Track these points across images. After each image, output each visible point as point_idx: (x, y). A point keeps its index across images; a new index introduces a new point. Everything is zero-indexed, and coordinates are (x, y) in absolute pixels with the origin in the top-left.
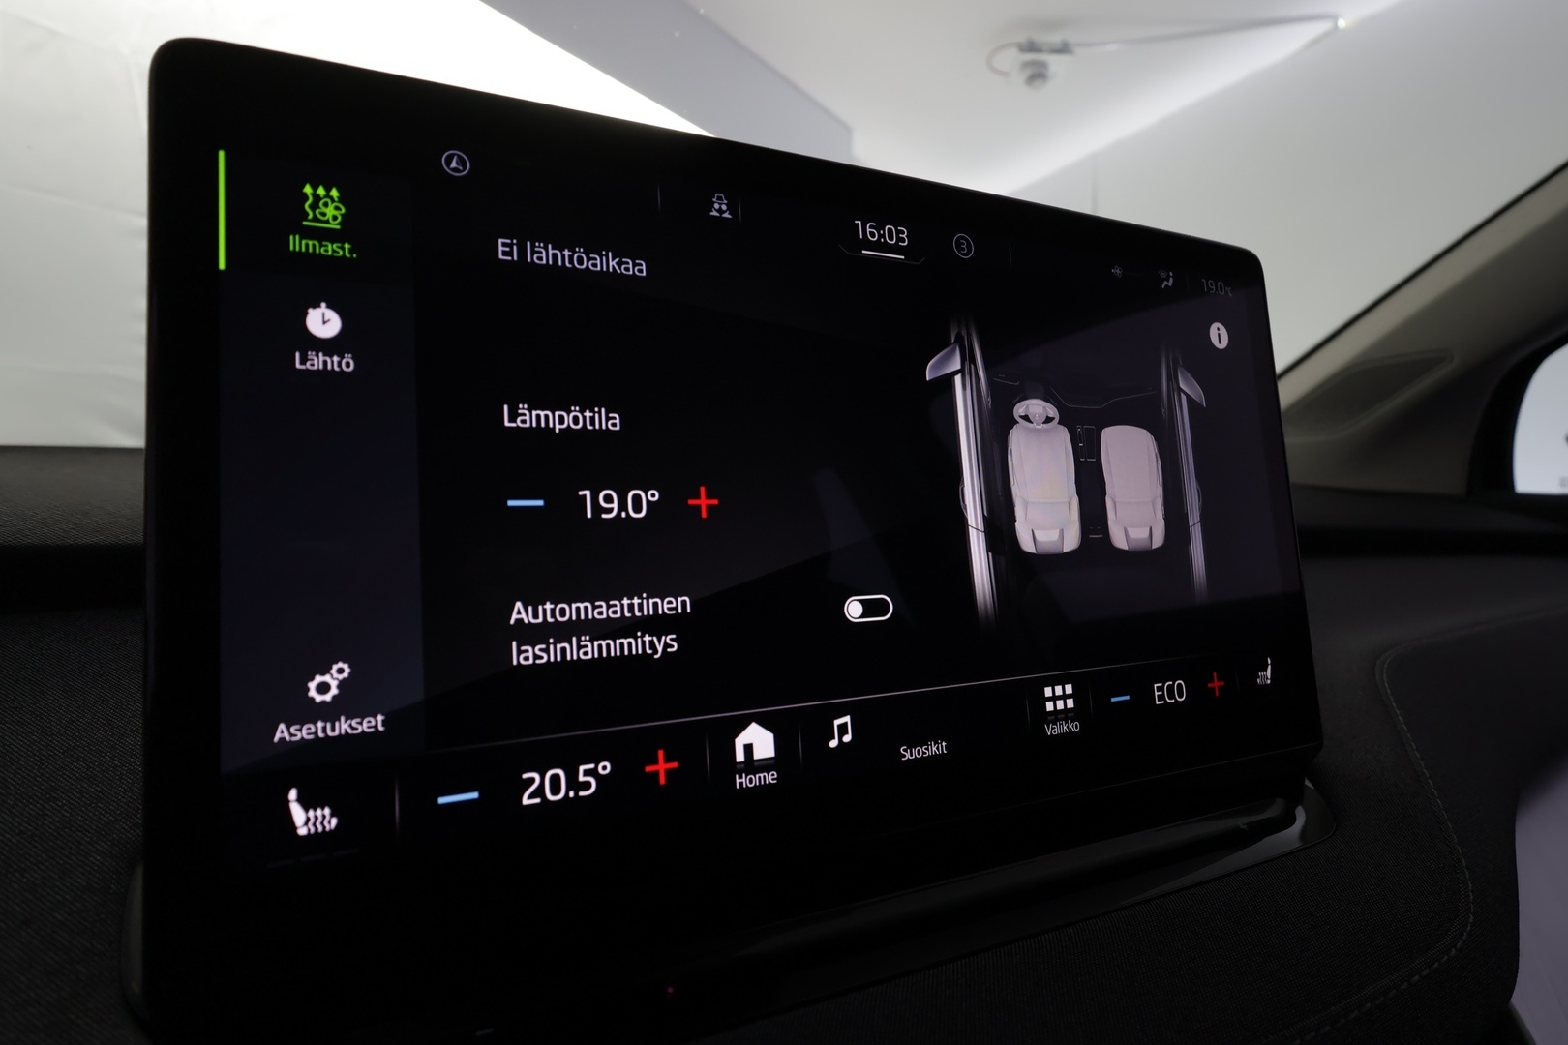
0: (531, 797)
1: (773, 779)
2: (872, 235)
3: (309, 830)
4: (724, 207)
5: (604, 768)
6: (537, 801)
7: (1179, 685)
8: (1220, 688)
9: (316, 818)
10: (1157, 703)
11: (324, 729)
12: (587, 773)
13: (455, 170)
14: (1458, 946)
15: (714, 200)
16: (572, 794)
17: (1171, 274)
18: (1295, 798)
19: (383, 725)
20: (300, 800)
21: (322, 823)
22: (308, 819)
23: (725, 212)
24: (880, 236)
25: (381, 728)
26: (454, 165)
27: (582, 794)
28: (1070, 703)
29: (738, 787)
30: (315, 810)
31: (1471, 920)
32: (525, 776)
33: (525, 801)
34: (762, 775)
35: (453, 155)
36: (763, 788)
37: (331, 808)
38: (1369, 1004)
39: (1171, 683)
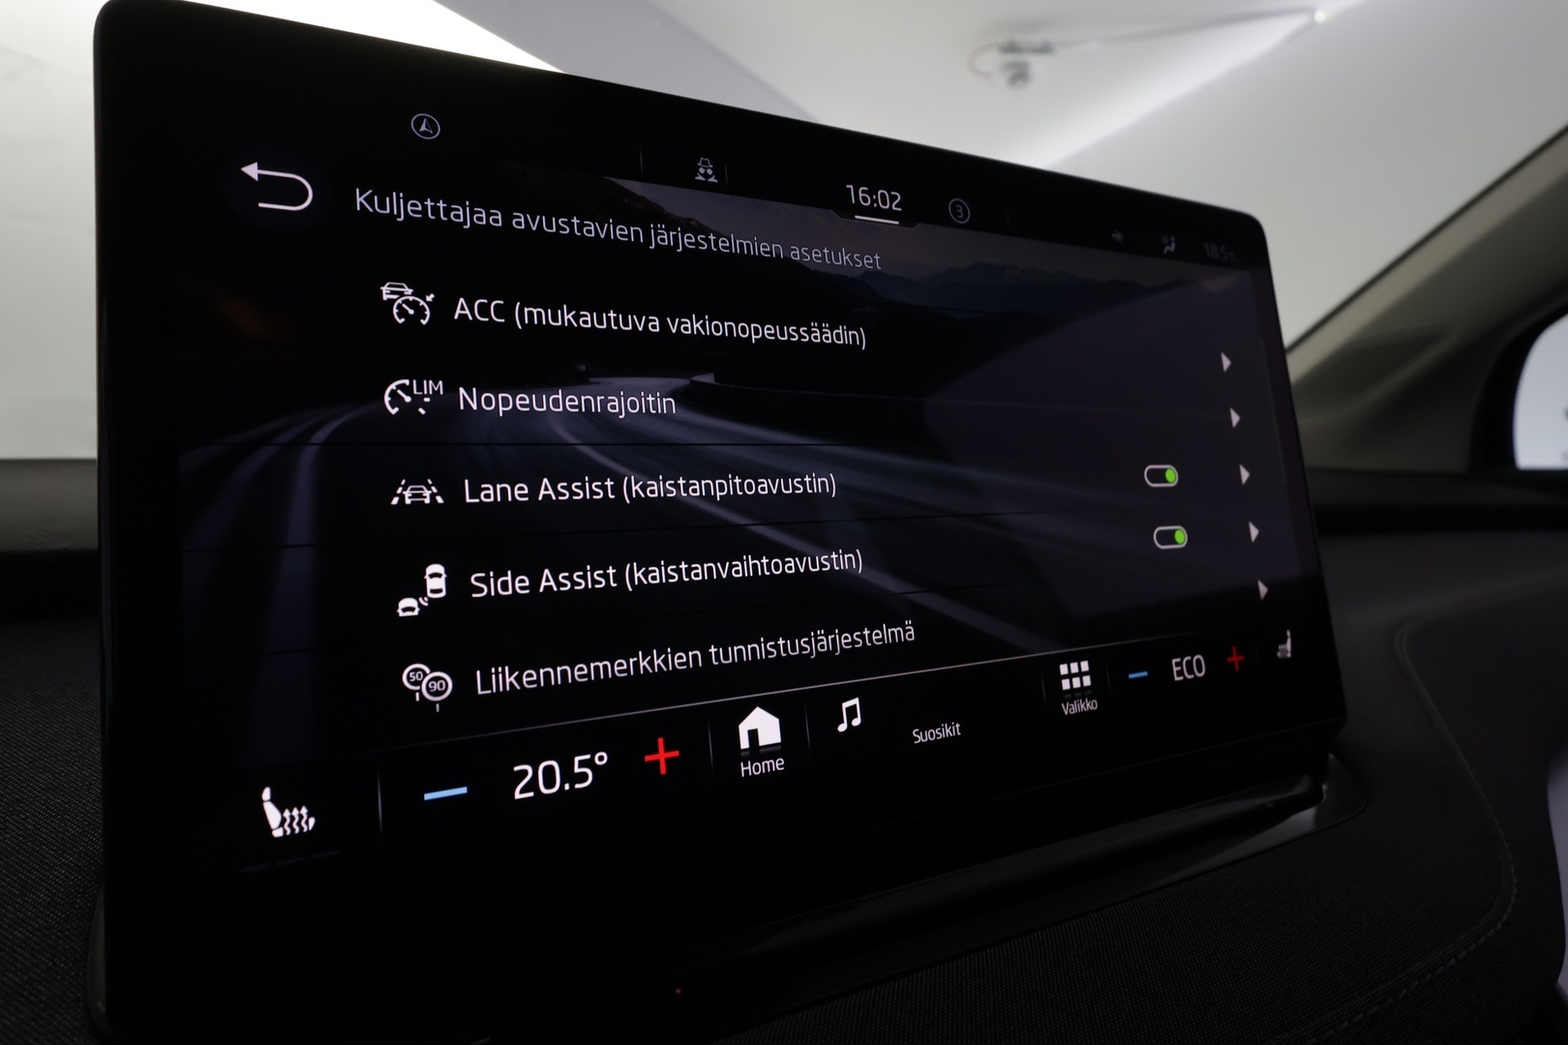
0: (522, 792)
1: (780, 767)
2: (865, 200)
3: (285, 831)
4: (710, 172)
5: (601, 759)
6: (531, 794)
7: (1198, 661)
8: (1240, 662)
9: (292, 818)
10: (1177, 679)
12: (582, 764)
13: (425, 133)
14: (1504, 919)
15: (699, 164)
16: (567, 787)
17: (1173, 239)
18: (1319, 774)
20: (273, 800)
21: (299, 824)
22: (283, 820)
23: (711, 176)
24: (873, 201)
26: (423, 128)
27: (577, 786)
28: (1087, 681)
29: (743, 775)
30: (291, 811)
31: (1514, 893)
32: (516, 769)
33: (518, 796)
34: (768, 762)
35: (422, 118)
36: (770, 776)
37: (307, 808)
38: (1417, 982)
39: (1189, 658)
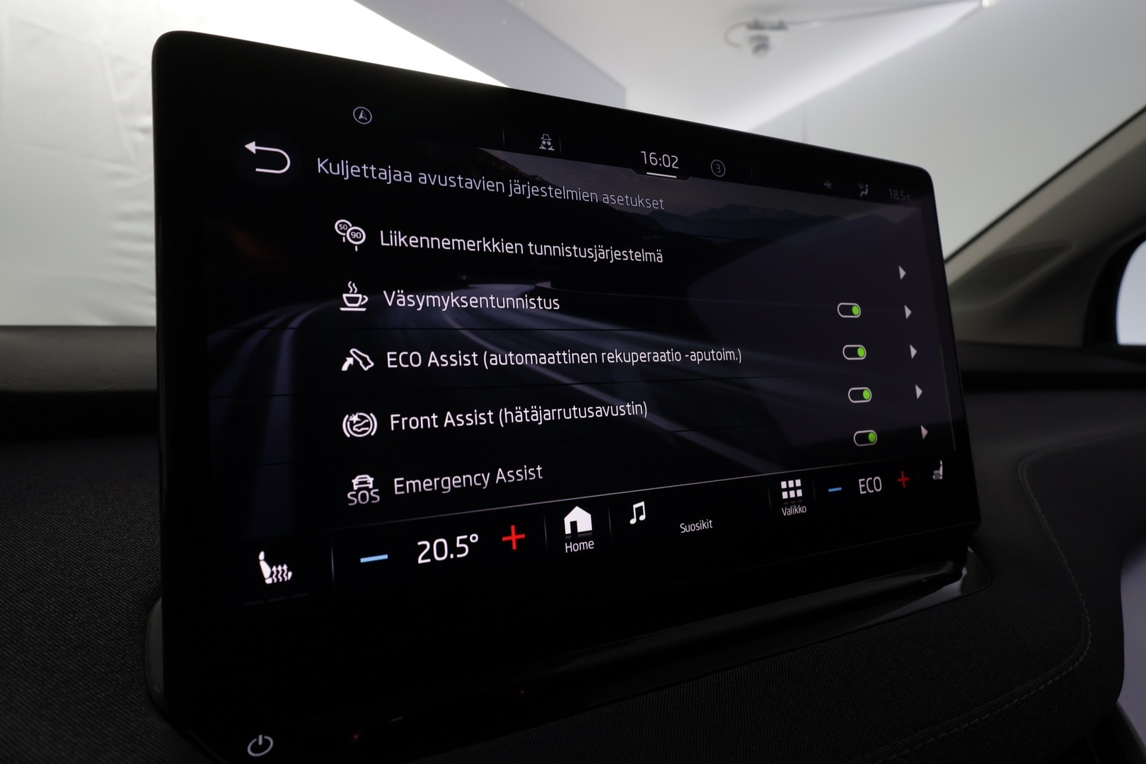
0: (423, 558)
1: (591, 546)
2: (654, 161)
3: (273, 580)
4: (549, 143)
5: (474, 538)
6: (429, 560)
7: (877, 480)
8: (906, 482)
9: (278, 572)
10: (862, 493)
12: (462, 541)
13: (362, 120)
14: (1080, 660)
15: (542, 138)
16: (452, 556)
17: (867, 186)
18: (961, 561)
20: (266, 560)
21: (282, 576)
22: (272, 573)
23: (550, 146)
24: (659, 162)
26: (361, 117)
27: (459, 556)
28: (800, 493)
29: (567, 551)
30: (277, 567)
31: (1089, 643)
32: (419, 543)
33: (420, 561)
34: (583, 543)
35: (361, 109)
36: (585, 552)
37: (287, 565)
38: (1016, 700)
39: (871, 479)
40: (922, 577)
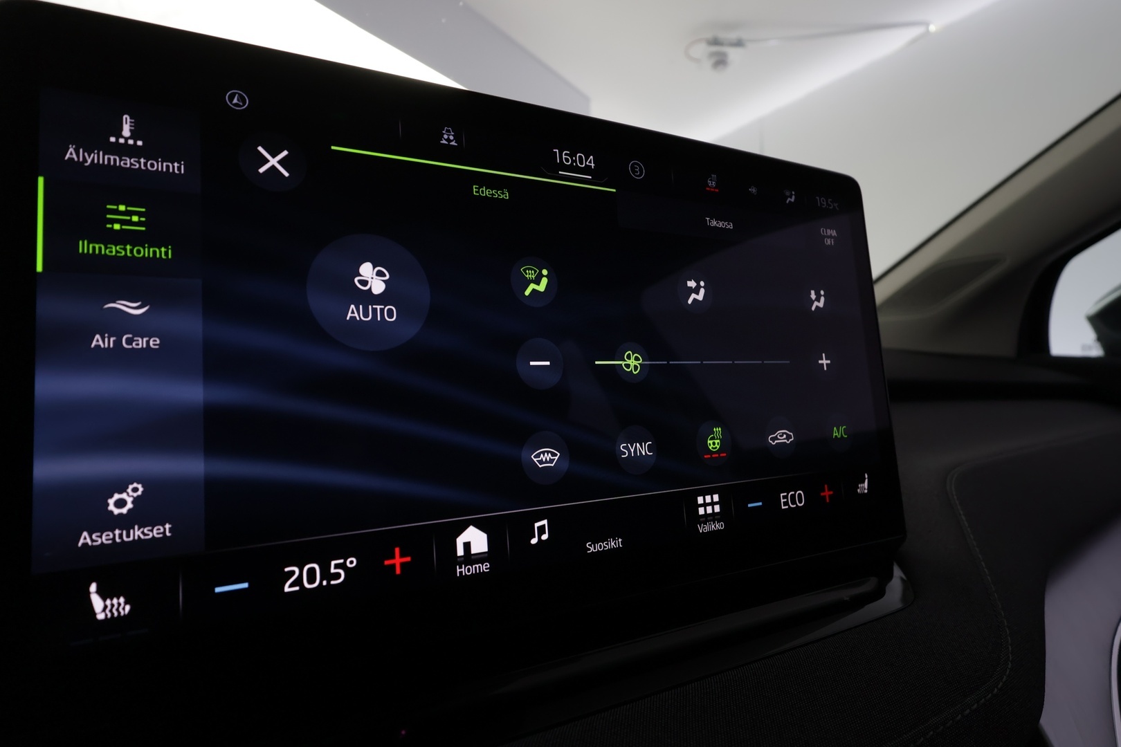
0: (291, 586)
1: (486, 569)
2: (567, 160)
3: (106, 615)
4: (451, 138)
5: (352, 562)
6: (297, 588)
7: (800, 494)
8: (830, 496)
9: (113, 605)
10: (783, 507)
11: (121, 536)
12: (337, 566)
13: (236, 105)
14: (999, 686)
15: (444, 132)
16: (325, 583)
17: (793, 193)
19: (170, 532)
20: (98, 592)
21: (118, 610)
22: (106, 607)
23: (452, 141)
24: (573, 161)
25: (168, 534)
26: (235, 101)
27: (333, 582)
28: (717, 509)
29: (458, 575)
30: (112, 600)
31: (1009, 667)
32: (287, 570)
33: (287, 589)
34: (477, 566)
35: (235, 94)
36: (479, 576)
37: (125, 598)
39: (793, 493)
40: (846, 594)
